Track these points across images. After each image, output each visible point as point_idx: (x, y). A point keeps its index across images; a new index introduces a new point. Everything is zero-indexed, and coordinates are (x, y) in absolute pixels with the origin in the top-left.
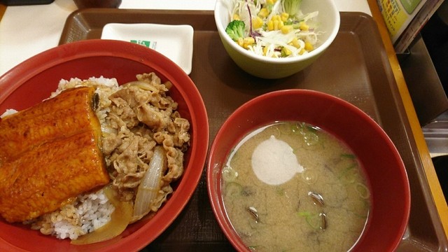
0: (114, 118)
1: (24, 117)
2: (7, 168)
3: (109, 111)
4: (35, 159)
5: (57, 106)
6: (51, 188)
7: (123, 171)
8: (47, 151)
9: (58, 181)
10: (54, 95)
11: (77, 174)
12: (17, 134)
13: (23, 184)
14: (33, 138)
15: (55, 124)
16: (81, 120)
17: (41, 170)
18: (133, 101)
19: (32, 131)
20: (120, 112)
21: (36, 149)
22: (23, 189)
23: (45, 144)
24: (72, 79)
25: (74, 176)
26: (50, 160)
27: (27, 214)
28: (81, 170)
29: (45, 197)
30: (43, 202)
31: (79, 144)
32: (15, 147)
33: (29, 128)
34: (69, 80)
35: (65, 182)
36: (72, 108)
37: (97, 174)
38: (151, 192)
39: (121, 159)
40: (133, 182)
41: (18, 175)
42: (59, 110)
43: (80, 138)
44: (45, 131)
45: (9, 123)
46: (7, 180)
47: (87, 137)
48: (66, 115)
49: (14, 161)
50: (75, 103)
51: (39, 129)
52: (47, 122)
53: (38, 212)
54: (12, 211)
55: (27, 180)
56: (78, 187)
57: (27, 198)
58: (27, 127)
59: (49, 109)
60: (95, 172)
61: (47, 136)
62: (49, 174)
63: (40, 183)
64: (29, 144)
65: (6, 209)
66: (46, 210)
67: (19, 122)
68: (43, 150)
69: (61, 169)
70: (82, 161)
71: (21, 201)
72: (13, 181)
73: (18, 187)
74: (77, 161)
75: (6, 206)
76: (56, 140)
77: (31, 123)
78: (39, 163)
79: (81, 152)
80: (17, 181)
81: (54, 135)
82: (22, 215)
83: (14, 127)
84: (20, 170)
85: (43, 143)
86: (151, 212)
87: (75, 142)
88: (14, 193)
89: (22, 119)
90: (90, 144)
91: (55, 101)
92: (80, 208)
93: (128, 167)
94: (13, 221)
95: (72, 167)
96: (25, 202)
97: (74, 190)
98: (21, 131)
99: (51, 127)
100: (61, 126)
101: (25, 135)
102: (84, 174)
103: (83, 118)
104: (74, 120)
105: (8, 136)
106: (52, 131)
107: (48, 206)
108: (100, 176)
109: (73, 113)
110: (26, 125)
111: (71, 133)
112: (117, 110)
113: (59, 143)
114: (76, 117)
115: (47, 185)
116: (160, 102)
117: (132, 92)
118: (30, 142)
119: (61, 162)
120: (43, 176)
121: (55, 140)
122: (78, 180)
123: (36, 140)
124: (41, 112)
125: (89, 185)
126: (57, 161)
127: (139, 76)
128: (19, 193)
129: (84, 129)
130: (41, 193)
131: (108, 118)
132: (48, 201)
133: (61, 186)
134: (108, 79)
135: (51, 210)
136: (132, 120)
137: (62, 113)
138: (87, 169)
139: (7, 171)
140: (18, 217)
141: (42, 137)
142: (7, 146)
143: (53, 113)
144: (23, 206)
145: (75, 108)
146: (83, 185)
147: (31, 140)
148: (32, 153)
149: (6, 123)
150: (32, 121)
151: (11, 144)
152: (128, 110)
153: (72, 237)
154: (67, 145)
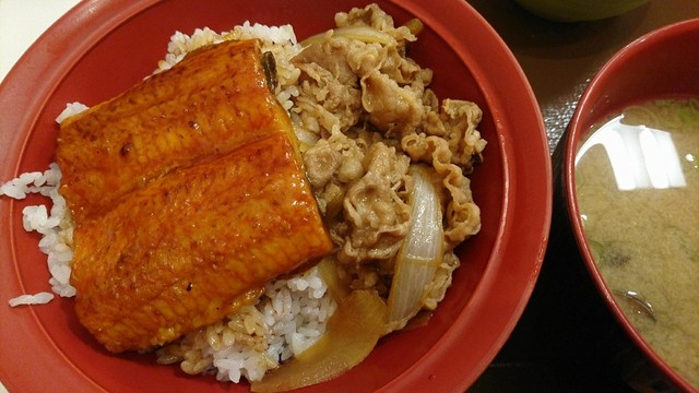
0: (310, 108)
1: (113, 114)
2: (90, 232)
3: (296, 93)
4: (158, 206)
5: (188, 84)
6: (207, 271)
7: (367, 223)
8: (186, 187)
9: (224, 254)
10: (165, 66)
11: (265, 236)
12: (104, 152)
13: (137, 265)
14: (142, 159)
15: (191, 124)
16: (253, 111)
17: (178, 230)
18: (344, 69)
19: (138, 143)
20: (321, 94)
21: (155, 184)
22: (140, 277)
23: (173, 171)
24: (198, 31)
25: (260, 241)
26: (197, 207)
27: (153, 332)
28: (276, 225)
29: (194, 293)
30: (191, 304)
31: (260, 166)
32: (101, 182)
33: (130, 136)
34: (190, 33)
35: (241, 256)
36: (228, 83)
37: (312, 231)
38: (426, 267)
39: (360, 195)
40: (389, 246)
41: (122, 244)
42: (197, 89)
43: (259, 153)
44: (171, 140)
45: (80, 130)
46: (97, 258)
47: (277, 149)
48: (217, 101)
49: (103, 215)
50: (232, 73)
51: (155, 136)
52: (172, 121)
53: (179, 327)
54: (118, 327)
55: (147, 256)
56: (271, 265)
57: (153, 298)
58: (125, 135)
59: (172, 90)
60: (307, 228)
61: (176, 152)
62: (199, 238)
63: (180, 262)
64: (135, 173)
65: (105, 324)
66: (197, 323)
67: (104, 126)
68: (175, 183)
69: (229, 225)
70: (275, 204)
71: (138, 306)
72: (112, 260)
73: (127, 274)
74: (265, 204)
75: (104, 320)
76: (200, 160)
77: (133, 124)
78: (170, 216)
79: (270, 182)
80: (122, 260)
81: (192, 150)
82: (140, 336)
83: (93, 139)
84: (125, 233)
85: (167, 170)
86: (424, 311)
87: (249, 160)
88: (120, 289)
89: (109, 119)
90: (287, 164)
91: (179, 73)
92: (269, 311)
93: (379, 213)
94: (120, 350)
95: (254, 220)
96: (148, 308)
97: (261, 272)
98: (111, 146)
99: (182, 132)
100: (208, 128)
101: (124, 153)
102: (284, 233)
103: (258, 107)
104: (237, 111)
105: (83, 158)
106: (187, 140)
107: (201, 313)
108: (318, 235)
109: (232, 96)
110: (123, 131)
111: (232, 141)
112: (315, 91)
113: (211, 167)
114: (239, 105)
115: (199, 266)
116: (400, 68)
117: (337, 50)
118: (138, 168)
119: (224, 208)
120: (186, 243)
121: (195, 161)
122: (270, 248)
123: (151, 163)
124: (151, 98)
125: (296, 257)
126: (214, 208)
127: (341, 17)
128: (132, 287)
129: (262, 132)
130: (186, 283)
131: (298, 110)
132: (202, 301)
133: (232, 264)
134: (274, 28)
135: (209, 321)
136: (349, 112)
137: (204, 97)
138: (291, 221)
139: (92, 237)
140: (132, 340)
141: (164, 156)
142: (82, 181)
143: (184, 98)
144: (142, 315)
145: (235, 84)
146: (281, 258)
147: (139, 163)
148: (147, 193)
149: (74, 132)
150: (135, 119)
151: (93, 177)
152: (338, 88)
153: (253, 376)
154: (232, 170)
